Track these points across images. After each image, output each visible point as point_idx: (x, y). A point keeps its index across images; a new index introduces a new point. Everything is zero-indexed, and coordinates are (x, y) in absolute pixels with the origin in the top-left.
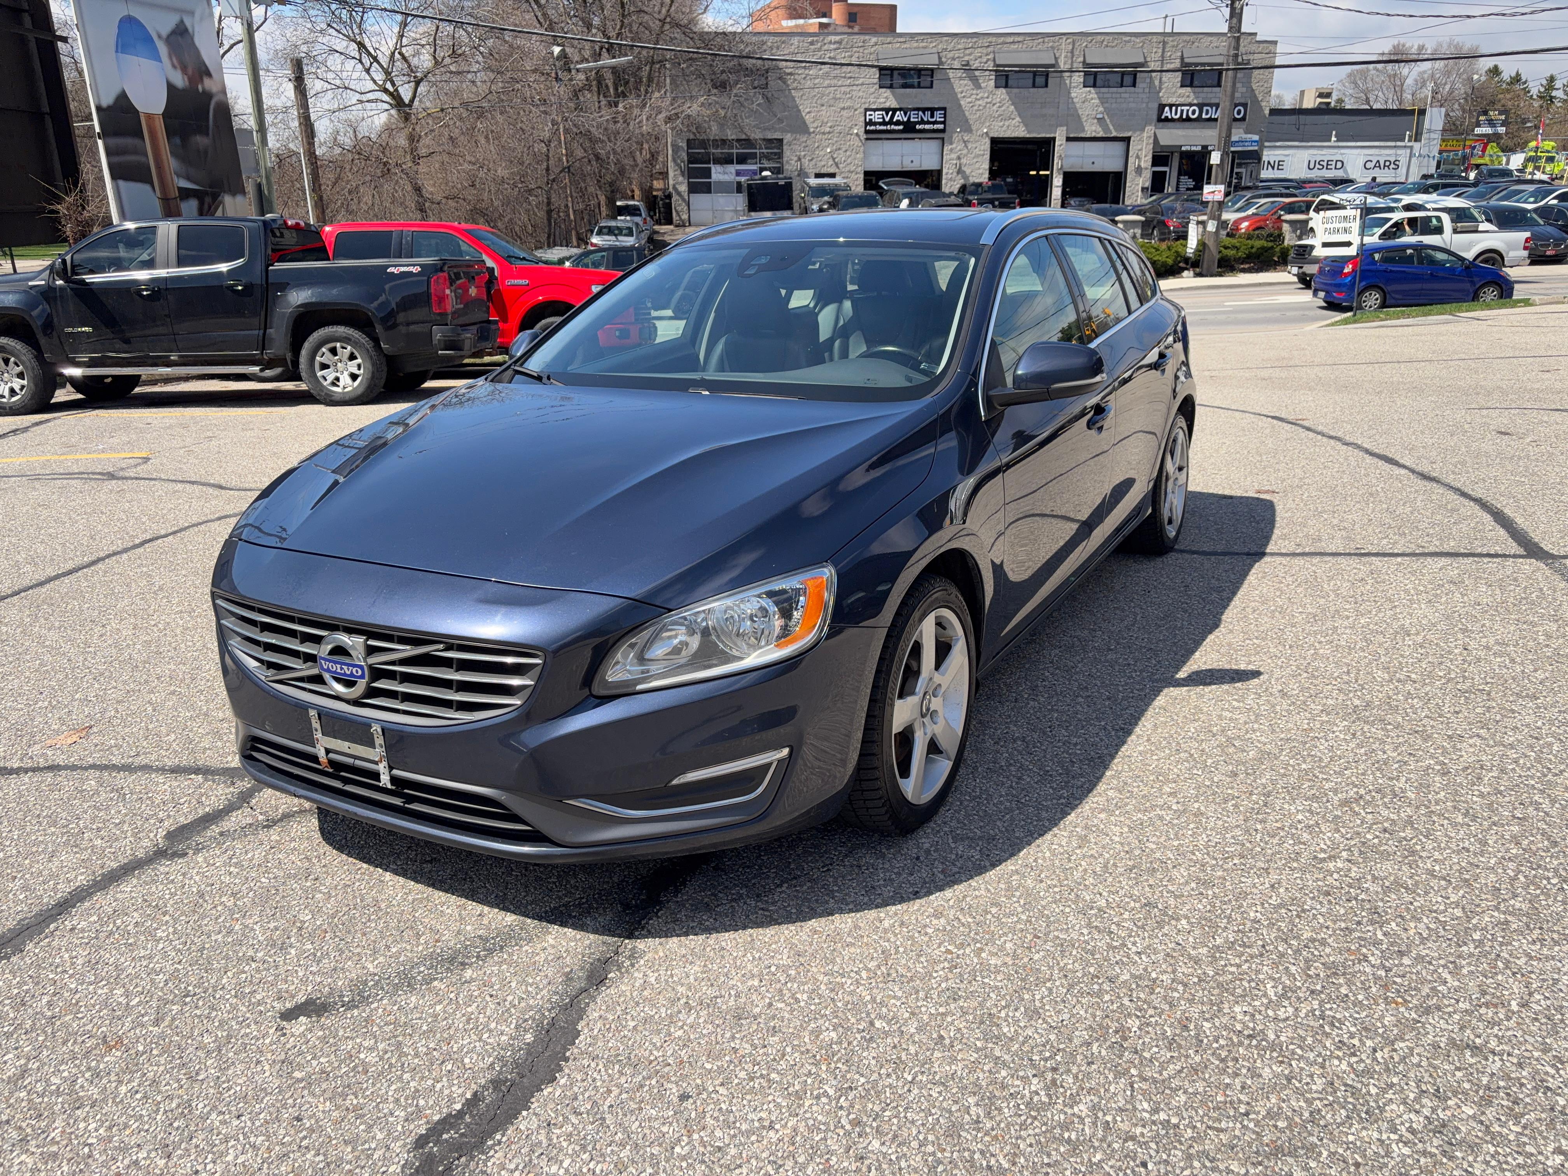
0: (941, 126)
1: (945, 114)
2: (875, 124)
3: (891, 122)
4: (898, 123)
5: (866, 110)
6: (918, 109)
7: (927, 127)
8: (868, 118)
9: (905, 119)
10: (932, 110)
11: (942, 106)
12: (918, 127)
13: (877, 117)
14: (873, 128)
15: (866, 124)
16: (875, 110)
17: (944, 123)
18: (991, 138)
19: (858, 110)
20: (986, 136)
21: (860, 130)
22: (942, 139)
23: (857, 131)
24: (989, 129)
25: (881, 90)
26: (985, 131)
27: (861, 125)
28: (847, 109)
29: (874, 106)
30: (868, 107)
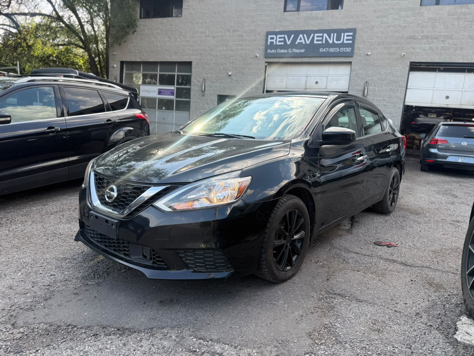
0: (348, 50)
1: (354, 36)
2: (277, 47)
3: (293, 45)
4: (300, 46)
5: (268, 33)
6: (323, 31)
7: (332, 50)
8: (269, 41)
9: (308, 42)
10: (339, 32)
11: (349, 26)
12: (321, 50)
13: (277, 40)
14: (273, 51)
15: (267, 47)
16: (276, 33)
17: (352, 45)
18: (411, 63)
19: (260, 34)
20: (404, 61)
21: (259, 54)
22: (350, 63)
23: (257, 55)
24: (409, 52)
25: (286, 13)
26: (404, 55)
27: (262, 48)
28: (249, 33)
29: (277, 29)
30: (270, 31)
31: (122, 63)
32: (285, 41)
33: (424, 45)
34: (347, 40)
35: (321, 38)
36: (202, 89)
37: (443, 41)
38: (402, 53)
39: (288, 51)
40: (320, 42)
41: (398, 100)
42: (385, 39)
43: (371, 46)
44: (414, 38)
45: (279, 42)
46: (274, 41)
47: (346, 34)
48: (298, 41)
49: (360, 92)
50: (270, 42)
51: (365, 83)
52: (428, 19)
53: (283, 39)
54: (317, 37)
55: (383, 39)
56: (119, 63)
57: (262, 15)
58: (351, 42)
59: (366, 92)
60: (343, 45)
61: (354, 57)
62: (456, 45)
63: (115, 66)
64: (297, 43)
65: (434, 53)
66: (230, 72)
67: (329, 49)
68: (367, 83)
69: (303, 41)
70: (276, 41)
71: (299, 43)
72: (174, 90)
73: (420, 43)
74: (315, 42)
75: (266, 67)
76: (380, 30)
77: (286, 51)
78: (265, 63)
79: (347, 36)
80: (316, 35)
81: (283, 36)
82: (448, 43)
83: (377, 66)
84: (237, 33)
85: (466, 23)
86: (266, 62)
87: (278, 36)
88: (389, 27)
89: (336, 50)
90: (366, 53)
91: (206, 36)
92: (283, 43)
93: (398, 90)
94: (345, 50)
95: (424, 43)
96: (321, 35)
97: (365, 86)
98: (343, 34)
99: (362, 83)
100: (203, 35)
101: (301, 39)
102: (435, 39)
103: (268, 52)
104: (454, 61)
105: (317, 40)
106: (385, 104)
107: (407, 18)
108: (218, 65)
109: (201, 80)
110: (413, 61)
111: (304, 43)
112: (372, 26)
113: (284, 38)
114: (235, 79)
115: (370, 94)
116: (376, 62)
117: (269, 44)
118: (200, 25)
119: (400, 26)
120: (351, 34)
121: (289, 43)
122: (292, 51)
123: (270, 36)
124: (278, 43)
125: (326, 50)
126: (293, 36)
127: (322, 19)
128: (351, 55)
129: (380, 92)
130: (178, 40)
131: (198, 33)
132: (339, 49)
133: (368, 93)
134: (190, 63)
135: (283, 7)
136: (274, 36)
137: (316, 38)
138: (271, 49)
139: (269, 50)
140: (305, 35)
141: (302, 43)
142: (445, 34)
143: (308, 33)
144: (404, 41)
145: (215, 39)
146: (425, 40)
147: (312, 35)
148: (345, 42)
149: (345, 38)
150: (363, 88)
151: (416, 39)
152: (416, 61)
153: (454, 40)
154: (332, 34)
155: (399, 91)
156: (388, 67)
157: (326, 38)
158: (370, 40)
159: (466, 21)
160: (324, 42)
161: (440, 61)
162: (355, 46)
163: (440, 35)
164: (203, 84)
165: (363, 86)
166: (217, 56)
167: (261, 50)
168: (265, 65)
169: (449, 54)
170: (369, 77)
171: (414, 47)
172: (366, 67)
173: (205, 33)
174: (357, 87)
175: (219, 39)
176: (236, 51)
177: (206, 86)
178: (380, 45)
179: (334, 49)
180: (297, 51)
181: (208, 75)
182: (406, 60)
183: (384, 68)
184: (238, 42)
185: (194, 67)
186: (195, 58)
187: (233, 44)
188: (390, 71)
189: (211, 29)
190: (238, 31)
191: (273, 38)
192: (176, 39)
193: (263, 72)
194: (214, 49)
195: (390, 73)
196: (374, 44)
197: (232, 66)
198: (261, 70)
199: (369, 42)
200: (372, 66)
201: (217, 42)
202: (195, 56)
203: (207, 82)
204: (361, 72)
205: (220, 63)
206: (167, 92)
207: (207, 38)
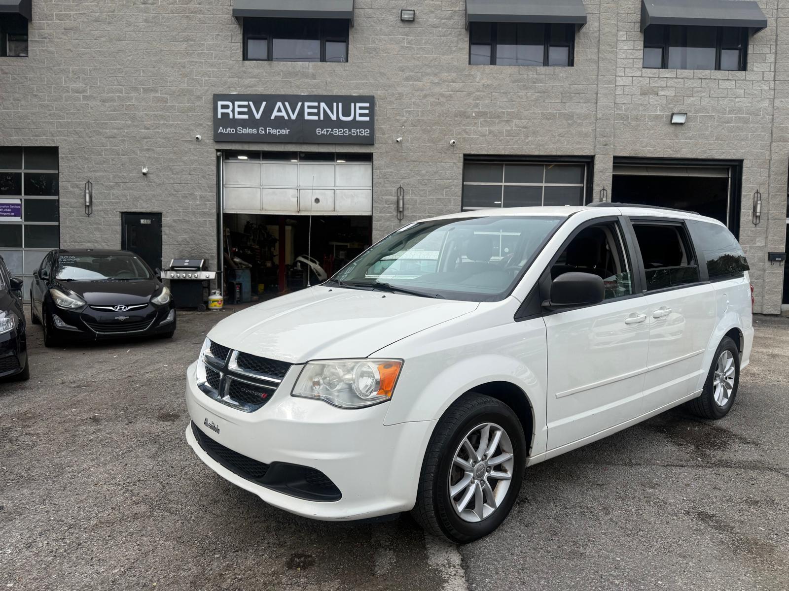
0: (365, 132)
1: (372, 109)
2: (235, 123)
3: (265, 121)
4: (280, 122)
5: (217, 97)
6: (318, 98)
7: (337, 132)
8: (220, 111)
9: (293, 117)
10: (347, 101)
11: (362, 92)
12: (319, 131)
13: (236, 111)
14: (230, 130)
15: (217, 123)
16: (233, 99)
17: (370, 125)
18: (465, 155)
19: (201, 98)
20: (454, 151)
21: (204, 133)
22: (370, 156)
23: (198, 136)
24: (460, 138)
25: (247, 62)
26: (454, 142)
27: (207, 125)
28: (179, 95)
29: (233, 91)
30: (220, 93)
32: (250, 112)
33: (481, 127)
35: (315, 111)
36: (85, 202)
37: (507, 121)
38: (451, 140)
39: (258, 131)
40: (316, 118)
42: (421, 116)
43: (402, 127)
44: (464, 115)
45: (240, 113)
46: (229, 111)
47: (358, 105)
48: (275, 113)
49: (392, 206)
50: (222, 114)
51: (399, 190)
52: (483, 85)
53: (246, 110)
54: (309, 107)
55: (418, 115)
57: (201, 62)
58: (367, 119)
59: (402, 205)
60: (354, 124)
61: (376, 145)
62: (526, 128)
64: (273, 117)
65: (498, 141)
66: (144, 167)
67: (332, 131)
68: (402, 190)
69: (284, 114)
70: (233, 111)
71: (276, 117)
72: (19, 205)
73: (476, 123)
74: (307, 117)
75: (218, 158)
76: (413, 100)
77: (254, 131)
78: (215, 151)
79: (361, 108)
80: (307, 104)
81: (246, 103)
82: (515, 124)
83: (414, 161)
84: (153, 95)
85: (537, 94)
86: (218, 150)
87: (237, 103)
88: (425, 96)
89: (344, 132)
90: (394, 138)
91: (85, 97)
92: (246, 117)
93: (450, 201)
94: (360, 132)
95: (481, 123)
96: (316, 104)
97: (399, 195)
98: (353, 105)
99: (394, 190)
100: (81, 96)
101: (279, 110)
102: (495, 118)
103: (220, 131)
104: (526, 152)
105: (309, 114)
107: (451, 84)
108: (118, 154)
109: (82, 184)
110: (468, 152)
111: (286, 118)
112: (399, 94)
113: (248, 107)
114: (157, 181)
115: (408, 208)
116: (412, 154)
117: (219, 116)
118: (71, 75)
119: (442, 95)
120: (367, 105)
121: (258, 116)
122: (266, 132)
123: (220, 103)
124: (237, 116)
125: (327, 131)
126: (264, 103)
127: (314, 76)
128: (370, 141)
129: (424, 205)
130: (23, 102)
131: (68, 92)
132: (350, 131)
133: (405, 206)
135: (240, 52)
136: (230, 104)
137: (307, 110)
138: (225, 127)
139: (221, 128)
140: (287, 104)
141: (283, 117)
142: (509, 110)
143: (293, 100)
144: (451, 120)
145: (107, 104)
146: (481, 120)
147: (300, 104)
148: (358, 118)
149: (358, 112)
150: (395, 198)
151: (468, 117)
152: (472, 152)
153: (523, 121)
154: (335, 104)
155: (452, 202)
156: (430, 163)
157: (324, 109)
158: (398, 118)
159: (537, 91)
160: (322, 118)
161: (507, 153)
162: (376, 127)
163: (503, 113)
164: (87, 191)
165: (396, 195)
166: (114, 137)
167: (205, 127)
168: (215, 155)
169: (519, 142)
170: (403, 179)
171: (467, 130)
172: (396, 162)
173: (84, 91)
174: (386, 195)
175: (115, 104)
176: (155, 129)
177: (94, 195)
178: (414, 126)
179: (341, 131)
180: (274, 131)
181: (98, 174)
182: (457, 152)
183: (425, 164)
184: (158, 111)
185: (63, 158)
186: (65, 140)
187: (147, 115)
188: (435, 169)
189: (97, 84)
190: (157, 91)
191: (227, 107)
192: (18, 100)
193: (214, 168)
194: (106, 124)
195: (435, 173)
196: (405, 124)
197: (147, 155)
198: (208, 165)
199: (398, 121)
200: (405, 160)
201: (111, 111)
202: (65, 136)
203: (95, 187)
204: (389, 170)
205: (123, 150)
206: (4, 209)
207: (88, 102)
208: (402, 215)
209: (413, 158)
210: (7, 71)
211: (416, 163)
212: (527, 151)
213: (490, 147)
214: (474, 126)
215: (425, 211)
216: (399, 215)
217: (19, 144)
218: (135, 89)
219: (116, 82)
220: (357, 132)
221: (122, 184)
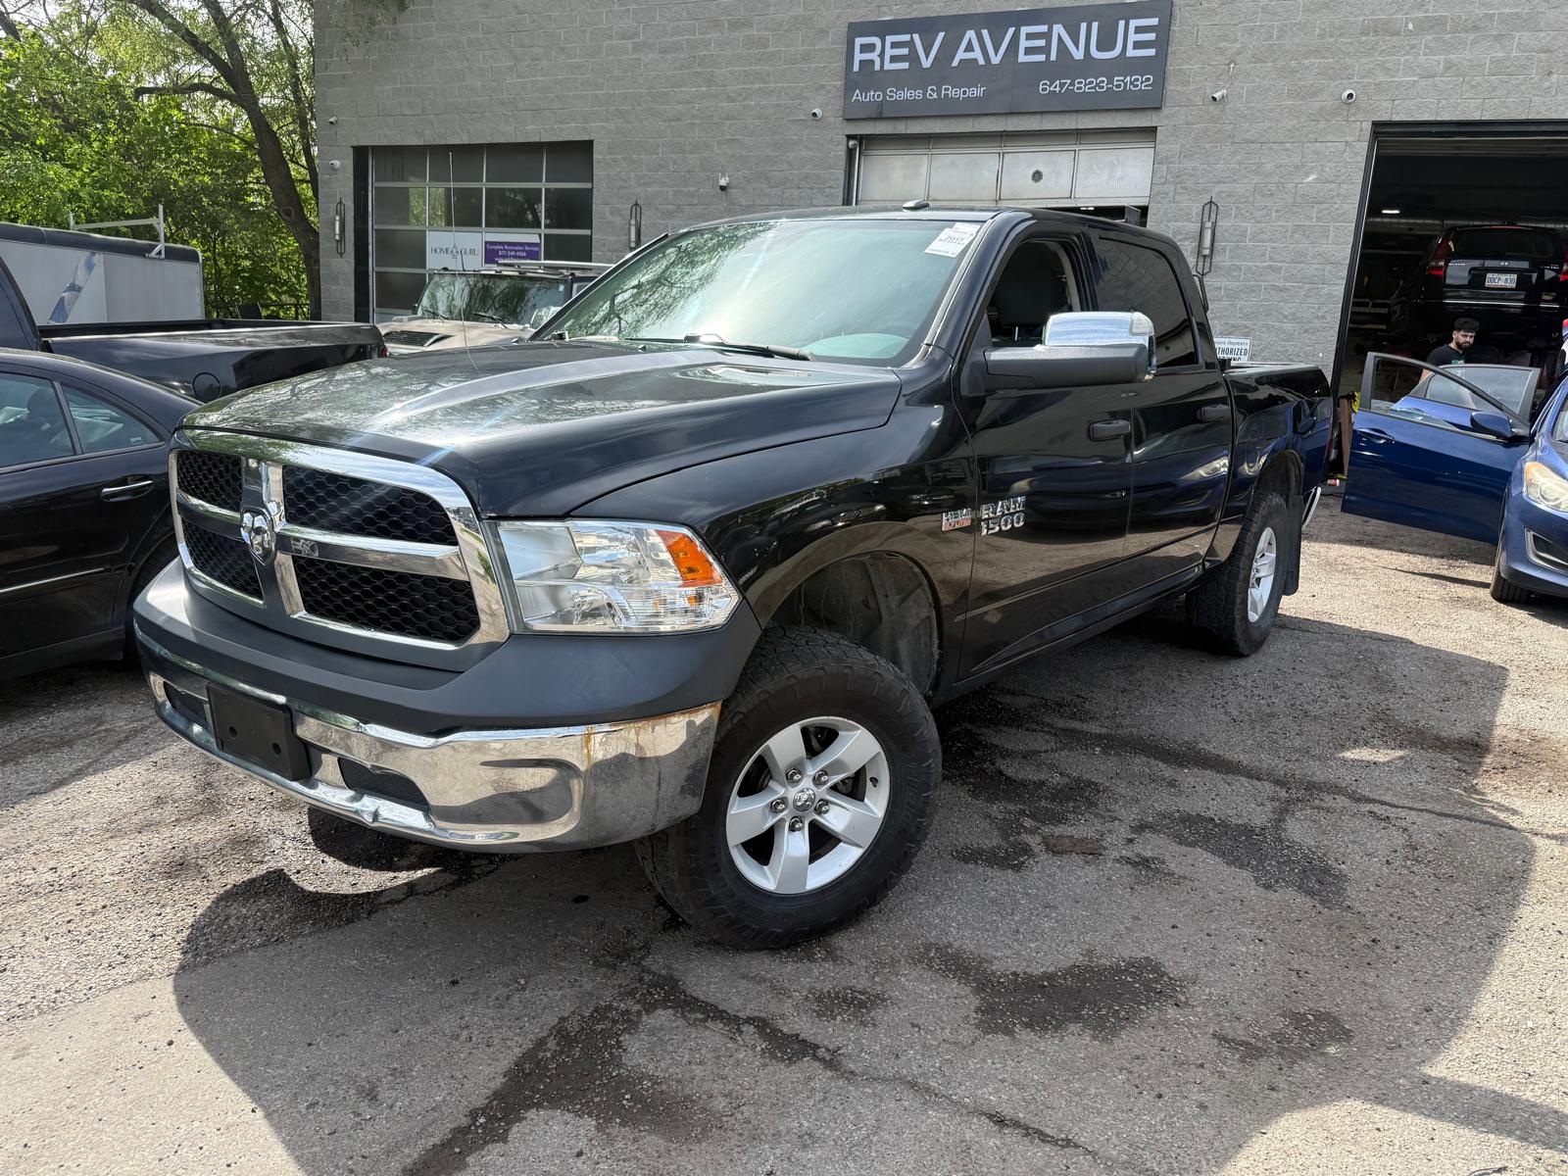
0: (1143, 83)
1: (1163, 31)
2: (884, 79)
4: (968, 74)
5: (854, 30)
6: (1049, 16)
7: (1083, 86)
8: (858, 57)
9: (996, 60)
10: (1111, 17)
12: (1044, 87)
13: (885, 54)
14: (873, 95)
15: (851, 82)
16: (882, 29)
17: (1157, 67)
18: (1375, 124)
19: (827, 32)
20: (1352, 119)
21: (825, 104)
22: (1150, 132)
23: (817, 111)
24: (1369, 84)
26: (1350, 96)
27: (835, 86)
28: (788, 31)
29: (884, 14)
30: (861, 20)
31: (361, 154)
32: (913, 58)
33: (1425, 54)
34: (1138, 45)
35: (1042, 43)
36: (630, 241)
37: (1498, 38)
38: (1344, 89)
39: (925, 94)
40: (1042, 58)
41: (1328, 268)
42: (1278, 38)
43: (1229, 64)
44: (1386, 29)
45: (894, 59)
46: (874, 56)
47: (1134, 23)
48: (961, 54)
50: (861, 62)
51: (1207, 208)
53: (905, 51)
54: (1029, 36)
55: (1271, 37)
56: (351, 152)
58: (1151, 52)
59: (1207, 242)
60: (1124, 65)
61: (1166, 111)
62: (1549, 51)
63: (337, 163)
64: (955, 63)
65: (1466, 87)
66: (723, 175)
67: (1072, 84)
68: (1214, 208)
69: (977, 54)
70: (882, 55)
71: (961, 61)
72: (537, 245)
73: (1413, 47)
74: (1022, 58)
75: (850, 153)
77: (918, 94)
78: (845, 139)
79: (1139, 30)
80: (1025, 30)
81: (906, 38)
82: (1519, 44)
83: (1248, 142)
84: (745, 32)
86: (850, 137)
87: (890, 39)
89: (1097, 84)
90: (1208, 92)
91: (637, 48)
92: (905, 65)
93: (1326, 233)
94: (1131, 83)
95: (1427, 46)
96: (1044, 28)
97: (1206, 219)
98: (1122, 23)
99: (1196, 208)
100: (629, 44)
101: (969, 48)
102: (1466, 31)
103: (854, 98)
104: (1539, 113)
105: (1029, 51)
106: (1280, 284)
109: (627, 207)
110: (1384, 117)
111: (982, 62)
113: (910, 44)
114: (741, 200)
115: (1224, 249)
116: (1246, 125)
117: (856, 68)
120: (1154, 21)
121: (926, 63)
122: (939, 94)
123: (859, 41)
124: (888, 66)
125: (1062, 85)
126: (941, 35)
128: (1153, 103)
129: (1263, 241)
130: (544, 62)
131: (610, 38)
132: (1110, 82)
133: (1216, 244)
134: (586, 147)
136: (876, 40)
137: (1024, 44)
138: (865, 90)
139: (857, 91)
140: (985, 33)
141: (976, 60)
142: (1507, 10)
143: (997, 22)
144: (1351, 43)
145: (669, 57)
146: (1429, 37)
147: (1011, 30)
148: (1131, 52)
149: (1133, 38)
150: (1196, 227)
151: (1397, 33)
152: (1396, 118)
153: (1543, 34)
154: (1084, 26)
155: (1332, 234)
156: (1288, 145)
157: (1060, 38)
158: (1222, 44)
160: (1053, 57)
161: (1486, 117)
162: (1170, 67)
163: (1490, 17)
164: (633, 222)
165: (1199, 219)
166: (679, 120)
167: (830, 92)
168: (844, 148)
169: (1523, 88)
170: (1220, 182)
171: (1389, 65)
172: (1208, 146)
173: (636, 34)
174: (1177, 221)
175: (682, 56)
176: (744, 100)
177: (643, 228)
178: (1260, 61)
179: (1092, 82)
180: (954, 92)
181: (651, 189)
182: (1359, 117)
183: (1275, 146)
184: (750, 64)
185: (599, 162)
186: (604, 127)
187: (731, 73)
188: (1297, 160)
189: (655, 19)
190: (750, 26)
191: (870, 48)
192: (537, 60)
193: (840, 173)
194: (667, 94)
195: (1297, 167)
196: (1238, 59)
197: (730, 152)
198: (831, 168)
199: (1221, 51)
200: (1230, 140)
201: (675, 69)
202: (603, 121)
203: (646, 213)
204: (1190, 164)
205: (690, 143)
206: (516, 251)
207: (641, 56)
208: (1207, 264)
209: (1248, 136)
210: (522, 8)
211: (1252, 146)
212: (1542, 109)
213: (1444, 102)
214: (1408, 53)
215: (1263, 255)
216: (1201, 264)
217: (536, 139)
218: (715, 23)
219: (685, 15)
220: (1125, 84)
221: (687, 208)
